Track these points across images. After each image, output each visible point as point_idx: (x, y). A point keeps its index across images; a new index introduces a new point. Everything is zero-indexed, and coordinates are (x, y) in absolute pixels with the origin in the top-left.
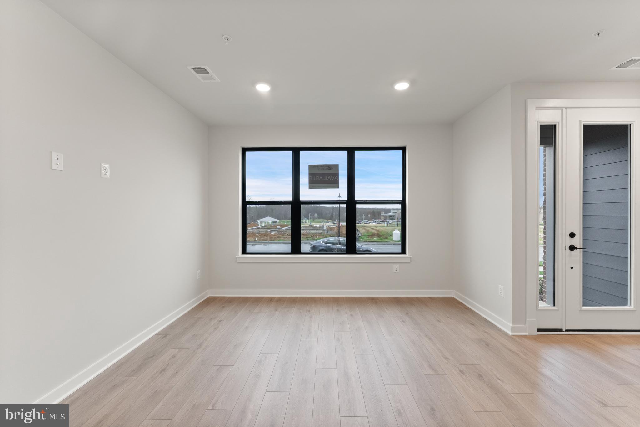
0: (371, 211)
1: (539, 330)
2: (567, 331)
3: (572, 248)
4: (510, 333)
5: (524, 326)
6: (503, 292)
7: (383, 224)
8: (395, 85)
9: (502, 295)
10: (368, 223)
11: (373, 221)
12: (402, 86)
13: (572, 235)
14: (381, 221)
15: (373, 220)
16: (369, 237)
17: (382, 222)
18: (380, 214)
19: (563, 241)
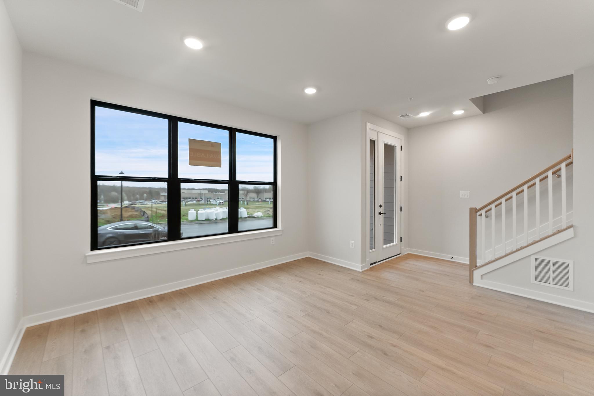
0: (148, 190)
1: (371, 264)
2: (379, 262)
3: (380, 213)
4: (360, 271)
5: (365, 264)
6: (353, 245)
7: (164, 204)
8: (306, 89)
9: (353, 247)
10: (145, 203)
11: (151, 202)
12: (310, 91)
13: (380, 206)
14: (160, 201)
15: (151, 200)
16: (160, 218)
17: (162, 202)
18: (160, 194)
19: (378, 210)
